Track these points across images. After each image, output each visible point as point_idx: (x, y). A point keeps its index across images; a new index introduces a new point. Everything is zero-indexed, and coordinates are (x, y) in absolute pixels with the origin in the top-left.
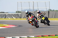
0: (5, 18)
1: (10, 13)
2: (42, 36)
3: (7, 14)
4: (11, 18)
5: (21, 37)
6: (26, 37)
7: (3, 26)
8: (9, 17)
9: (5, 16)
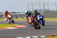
0: (16, 18)
1: (21, 14)
2: (52, 36)
3: (18, 14)
4: (22, 18)
5: (32, 37)
6: (37, 37)
7: (14, 26)
8: (20, 17)
9: (16, 16)
